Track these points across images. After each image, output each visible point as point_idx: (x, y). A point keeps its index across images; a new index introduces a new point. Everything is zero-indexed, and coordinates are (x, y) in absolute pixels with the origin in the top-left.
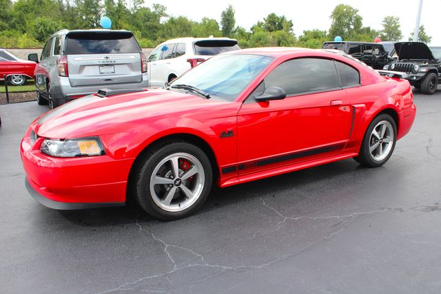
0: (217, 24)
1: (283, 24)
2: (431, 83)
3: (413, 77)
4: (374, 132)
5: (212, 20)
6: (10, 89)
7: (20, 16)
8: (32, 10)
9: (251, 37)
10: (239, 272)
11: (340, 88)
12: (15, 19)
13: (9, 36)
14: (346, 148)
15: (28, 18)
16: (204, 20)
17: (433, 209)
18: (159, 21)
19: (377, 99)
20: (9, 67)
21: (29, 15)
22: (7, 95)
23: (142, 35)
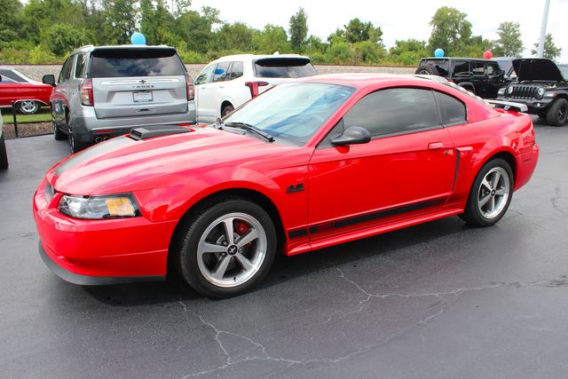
0: (284, 32)
1: (370, 33)
2: (560, 111)
3: (536, 103)
4: (485, 182)
5: (278, 28)
6: (20, 118)
7: (32, 23)
8: (48, 14)
9: (329, 49)
10: (310, 368)
11: (441, 127)
12: (25, 26)
13: (19, 48)
14: (449, 202)
15: (42, 26)
16: (268, 27)
17: (559, 284)
18: (209, 28)
19: (488, 139)
20: (18, 90)
21: (44, 22)
22: (16, 128)
23: (188, 46)
